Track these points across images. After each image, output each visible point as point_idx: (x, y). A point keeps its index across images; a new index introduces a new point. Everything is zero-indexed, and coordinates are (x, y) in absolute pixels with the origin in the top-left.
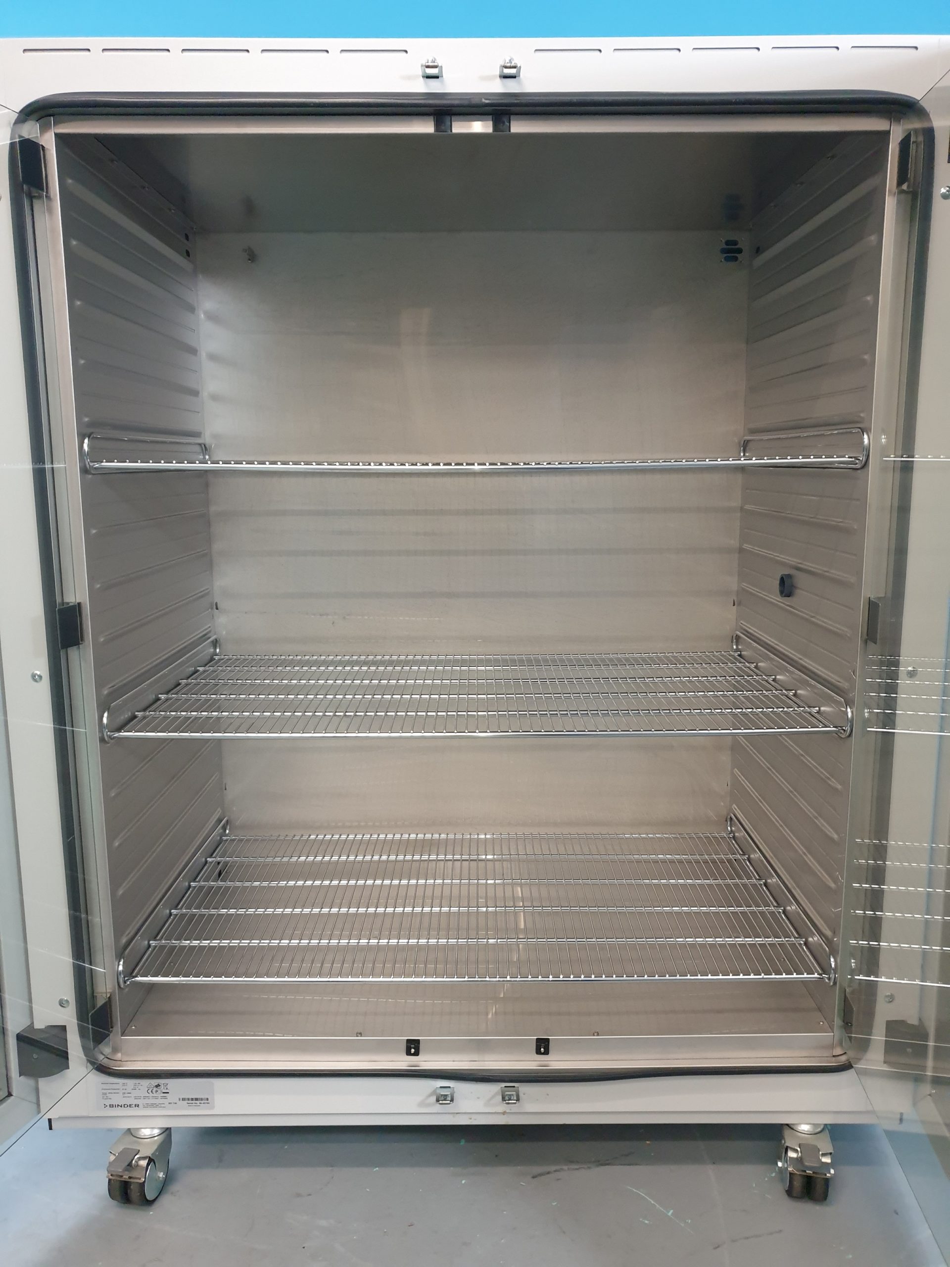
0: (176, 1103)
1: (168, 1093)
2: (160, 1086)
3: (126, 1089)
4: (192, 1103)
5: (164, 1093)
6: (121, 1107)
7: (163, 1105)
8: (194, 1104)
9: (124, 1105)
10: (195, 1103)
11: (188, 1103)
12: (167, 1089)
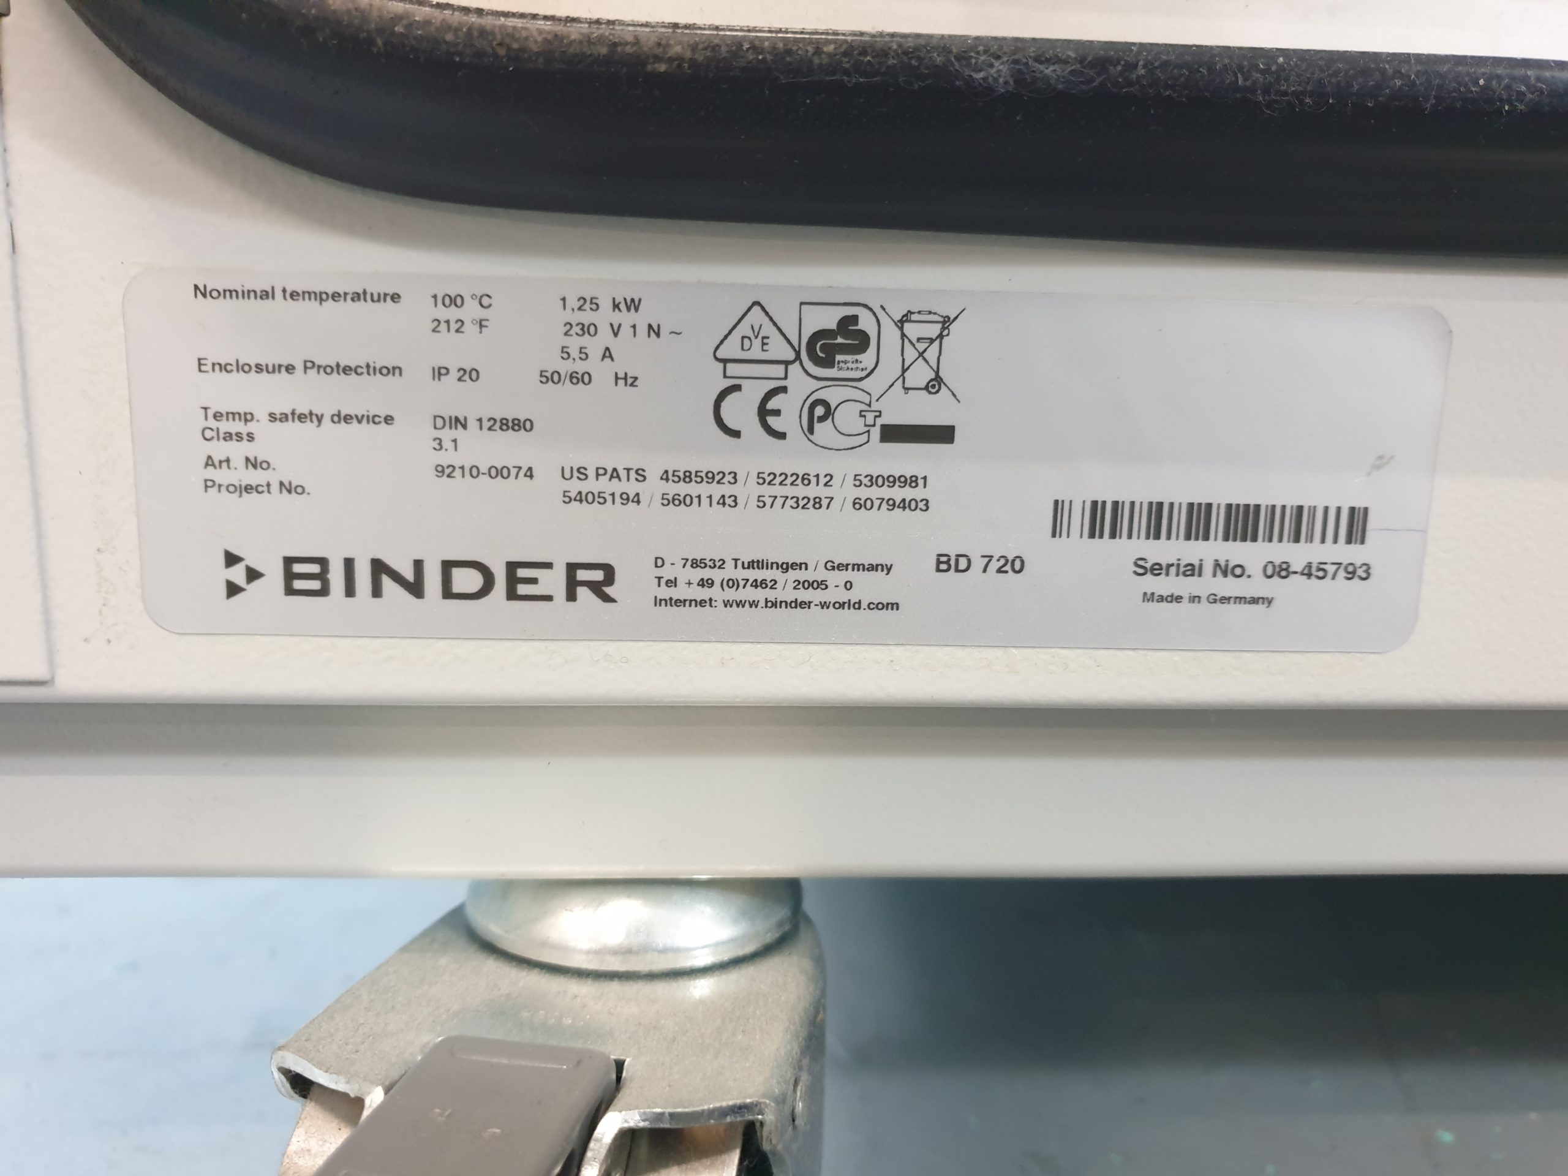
0: (1014, 565)
1: (943, 434)
2: (861, 342)
3: (470, 374)
4: (1192, 570)
5: (893, 434)
6: (416, 588)
7: (868, 587)
8: (1209, 584)
9: (448, 566)
10: (1224, 569)
11: (1143, 568)
12: (936, 384)
